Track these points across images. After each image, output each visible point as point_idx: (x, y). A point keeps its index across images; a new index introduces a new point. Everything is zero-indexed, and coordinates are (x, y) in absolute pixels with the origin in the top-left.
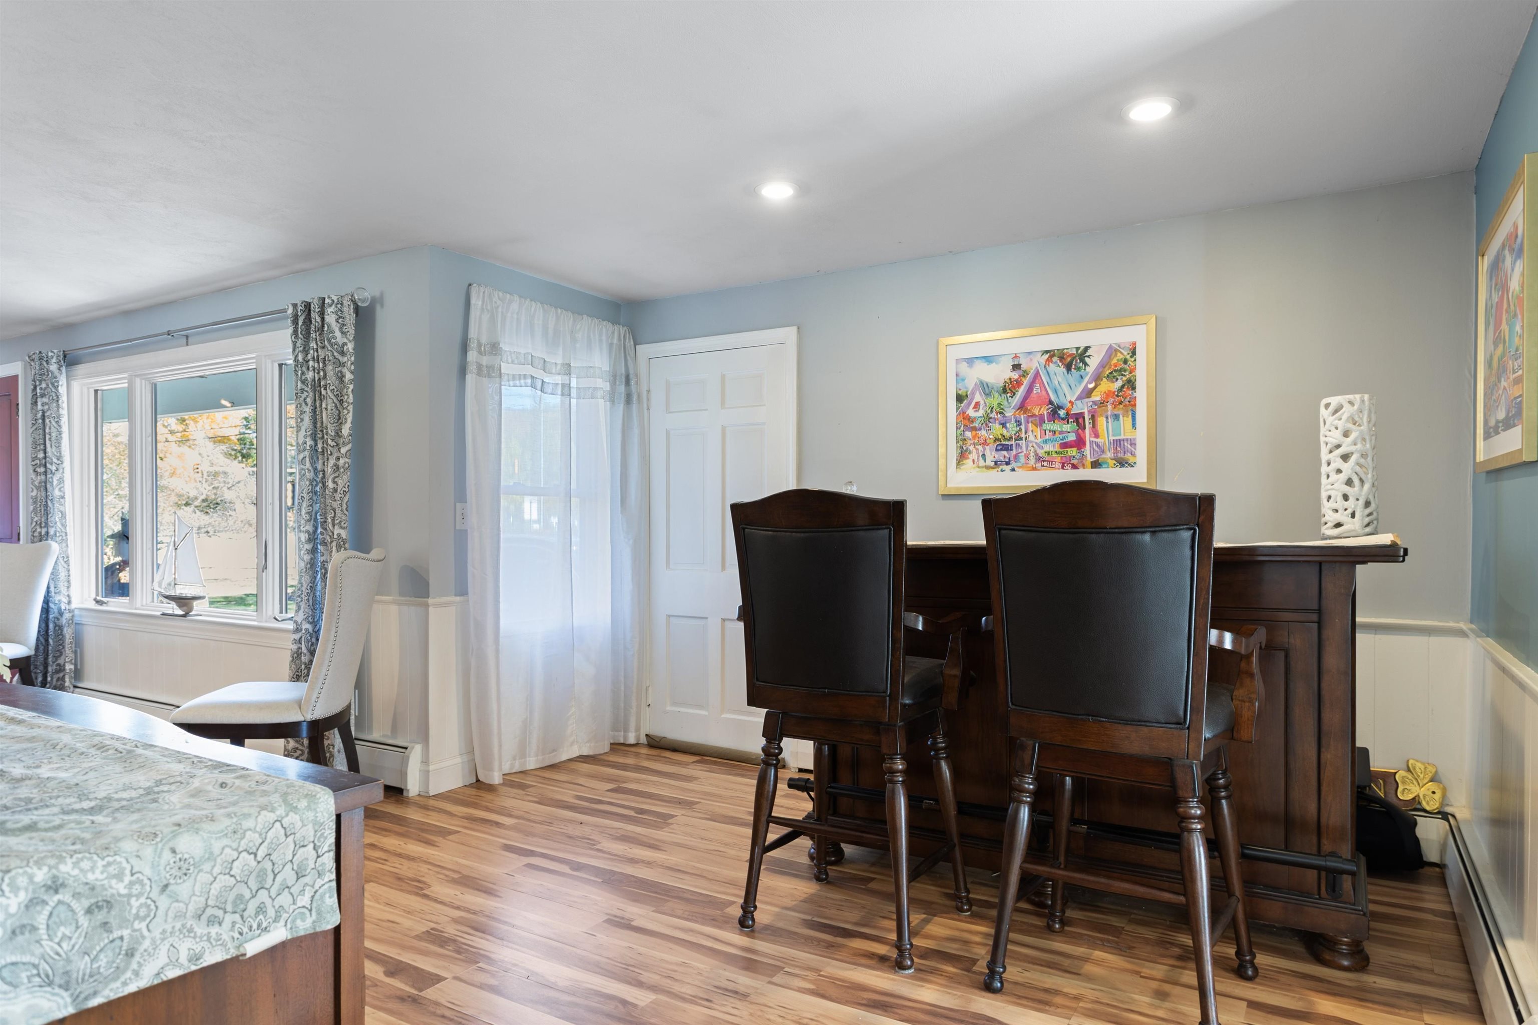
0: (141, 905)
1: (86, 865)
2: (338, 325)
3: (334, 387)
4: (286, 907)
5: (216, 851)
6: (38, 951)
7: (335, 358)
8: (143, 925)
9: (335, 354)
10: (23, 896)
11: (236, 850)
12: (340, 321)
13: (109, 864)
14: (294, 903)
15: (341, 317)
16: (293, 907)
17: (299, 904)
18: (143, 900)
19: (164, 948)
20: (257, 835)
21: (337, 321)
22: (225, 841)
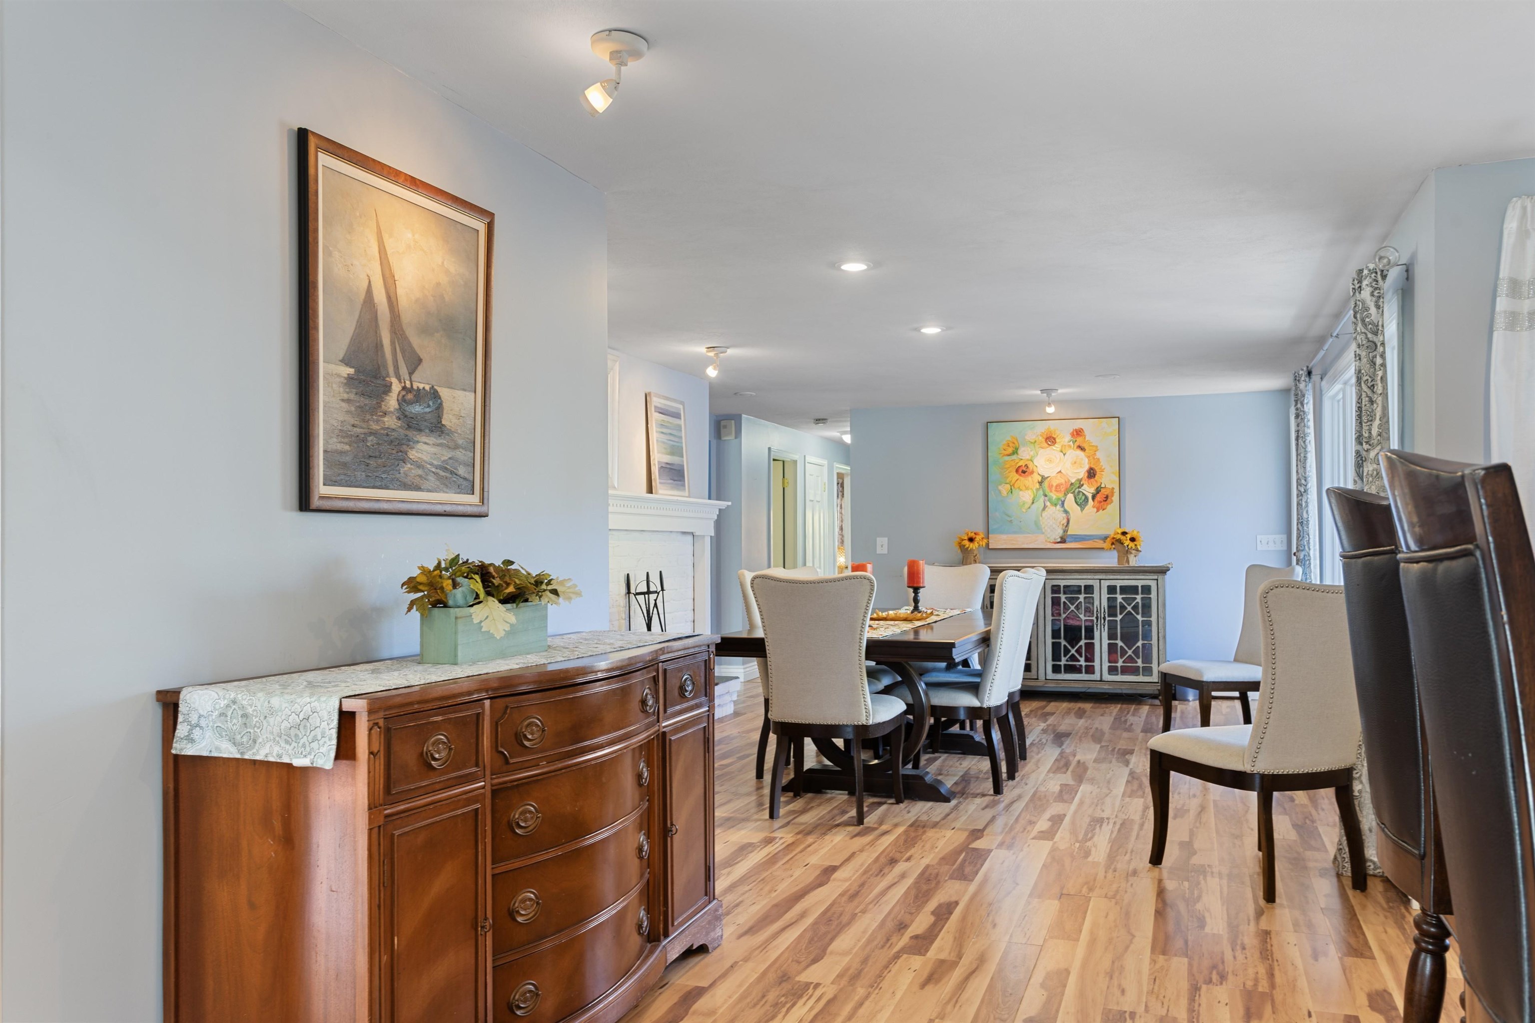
0: (257, 721)
1: (244, 697)
2: (1374, 299)
3: (1367, 377)
4: (315, 749)
5: (283, 708)
6: (226, 725)
7: (1369, 341)
8: (259, 731)
9: (1370, 335)
10: (226, 702)
11: (290, 710)
12: (1376, 294)
13: (250, 699)
14: (319, 749)
15: (1376, 289)
16: (317, 751)
17: (321, 751)
18: (257, 719)
19: (268, 745)
20: (299, 707)
21: (1372, 295)
22: (287, 705)
